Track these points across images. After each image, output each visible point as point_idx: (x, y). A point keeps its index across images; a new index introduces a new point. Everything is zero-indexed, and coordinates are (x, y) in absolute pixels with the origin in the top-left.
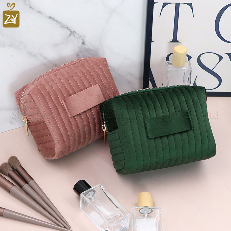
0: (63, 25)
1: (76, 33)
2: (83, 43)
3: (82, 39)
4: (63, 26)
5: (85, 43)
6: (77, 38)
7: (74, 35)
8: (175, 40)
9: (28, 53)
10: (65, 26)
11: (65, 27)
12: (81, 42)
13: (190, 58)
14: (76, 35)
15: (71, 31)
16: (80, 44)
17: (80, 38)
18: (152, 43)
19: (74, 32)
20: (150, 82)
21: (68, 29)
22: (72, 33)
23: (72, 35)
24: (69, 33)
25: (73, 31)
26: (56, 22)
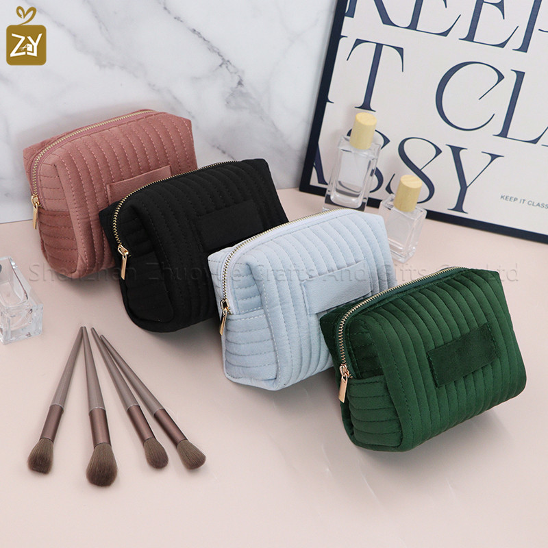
0: (212, 47)
1: (230, 63)
2: (240, 83)
3: (239, 76)
4: (212, 49)
5: (243, 83)
6: (231, 73)
7: (227, 67)
8: (366, 106)
9: (149, 85)
10: (215, 49)
11: (215, 52)
12: (237, 81)
13: (386, 141)
14: (230, 67)
15: (223, 59)
16: (235, 84)
17: (236, 73)
18: (328, 103)
19: (228, 61)
20: (314, 170)
21: (220, 55)
22: (225, 63)
23: (224, 66)
24: (220, 61)
25: (226, 59)
26: (201, 40)
